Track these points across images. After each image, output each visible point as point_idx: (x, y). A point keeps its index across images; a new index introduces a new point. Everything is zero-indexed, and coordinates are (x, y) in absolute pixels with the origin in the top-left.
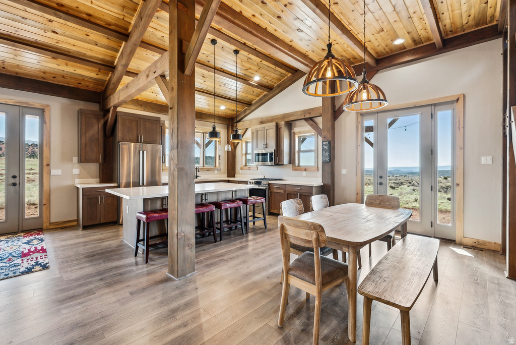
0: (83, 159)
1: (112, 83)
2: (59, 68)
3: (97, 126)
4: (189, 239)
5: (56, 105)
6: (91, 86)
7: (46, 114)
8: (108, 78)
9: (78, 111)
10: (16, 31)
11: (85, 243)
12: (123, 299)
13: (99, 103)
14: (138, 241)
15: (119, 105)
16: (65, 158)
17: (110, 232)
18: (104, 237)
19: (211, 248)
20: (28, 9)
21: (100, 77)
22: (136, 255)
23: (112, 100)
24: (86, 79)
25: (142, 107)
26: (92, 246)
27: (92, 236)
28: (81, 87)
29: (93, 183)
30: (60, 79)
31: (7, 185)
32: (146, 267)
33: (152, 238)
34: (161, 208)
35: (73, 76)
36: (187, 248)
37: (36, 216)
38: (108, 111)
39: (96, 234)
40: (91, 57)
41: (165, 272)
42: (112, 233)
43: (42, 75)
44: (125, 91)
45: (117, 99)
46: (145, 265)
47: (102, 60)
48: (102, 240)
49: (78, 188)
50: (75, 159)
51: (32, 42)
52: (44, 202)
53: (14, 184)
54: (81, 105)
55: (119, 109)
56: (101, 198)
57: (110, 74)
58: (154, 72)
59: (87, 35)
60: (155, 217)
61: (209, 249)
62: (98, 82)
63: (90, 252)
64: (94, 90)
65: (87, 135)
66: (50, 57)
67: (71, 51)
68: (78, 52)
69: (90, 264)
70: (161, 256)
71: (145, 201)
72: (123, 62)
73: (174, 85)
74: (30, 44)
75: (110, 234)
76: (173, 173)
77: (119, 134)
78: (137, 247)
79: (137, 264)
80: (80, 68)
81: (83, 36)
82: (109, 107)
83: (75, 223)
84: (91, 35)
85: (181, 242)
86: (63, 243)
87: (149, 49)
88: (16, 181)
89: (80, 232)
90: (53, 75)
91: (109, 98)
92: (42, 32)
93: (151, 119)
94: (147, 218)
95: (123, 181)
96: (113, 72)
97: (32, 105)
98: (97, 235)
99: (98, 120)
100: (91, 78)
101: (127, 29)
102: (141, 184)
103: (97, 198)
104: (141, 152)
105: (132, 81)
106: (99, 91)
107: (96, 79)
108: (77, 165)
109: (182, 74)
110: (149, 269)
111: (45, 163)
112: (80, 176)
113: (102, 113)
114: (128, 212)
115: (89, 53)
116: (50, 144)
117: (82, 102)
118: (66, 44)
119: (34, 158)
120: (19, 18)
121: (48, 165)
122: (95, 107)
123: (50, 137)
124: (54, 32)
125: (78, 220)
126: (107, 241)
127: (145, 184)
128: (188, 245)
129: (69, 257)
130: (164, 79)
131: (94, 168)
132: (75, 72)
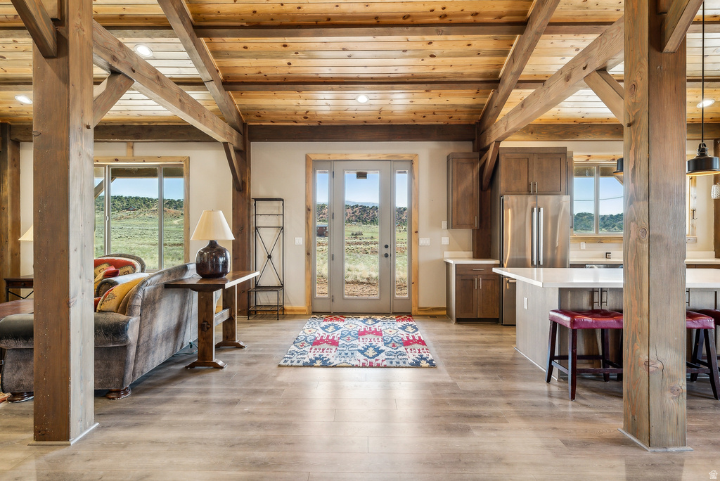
0: (454, 224)
1: (494, 106)
2: (432, 102)
3: (471, 174)
4: (673, 378)
5: (425, 152)
6: (463, 118)
7: (415, 165)
8: (488, 99)
9: (448, 157)
10: (396, 70)
11: (467, 344)
12: (554, 447)
13: (473, 140)
14: (552, 358)
15: (503, 139)
16: (434, 224)
17: (493, 334)
18: (487, 340)
19: (709, 407)
20: (411, 38)
21: (479, 101)
22: (549, 380)
23: (494, 132)
24: (459, 109)
25: (534, 135)
26: (477, 349)
27: (471, 334)
28: (452, 122)
29: (466, 259)
30: (430, 117)
31: (381, 256)
32: (573, 406)
33: (581, 357)
34: (590, 308)
35: (444, 110)
36: (668, 395)
37: (403, 297)
38: (488, 148)
39: (475, 332)
40: (470, 75)
41: (617, 427)
42: (497, 337)
43: (412, 116)
44: (520, 113)
45: (503, 129)
46: (570, 403)
47: (484, 75)
48: (487, 344)
49: (448, 264)
50: (444, 224)
51: (408, 78)
52: (413, 281)
53: (386, 256)
54: (450, 148)
55: (503, 145)
56: (478, 280)
57: (491, 93)
58: (584, 68)
59: (469, 45)
60: (587, 322)
61: (702, 408)
62: (474, 109)
63: (478, 358)
64: (467, 123)
65: (459, 189)
66: (423, 91)
67: (447, 75)
68: (455, 73)
69: (483, 376)
70: (595, 394)
71: (563, 292)
72: (515, 68)
73: (638, 79)
74: (407, 80)
75: (493, 337)
76: (636, 246)
77: (502, 183)
78: (551, 368)
79: (550, 395)
80: (454, 95)
81: (465, 48)
82: (488, 144)
83: (444, 313)
84: (473, 43)
85: (656, 379)
86: (441, 338)
87: (557, 32)
88: (387, 251)
89: (453, 326)
90: (423, 114)
91: (488, 130)
92: (419, 62)
93: (551, 151)
94: (573, 323)
95: (508, 255)
96: (496, 88)
97: (402, 157)
98: (476, 334)
99: (473, 165)
100: (465, 106)
101: (525, 13)
102: (535, 263)
103: (473, 280)
104: (535, 209)
105: (534, 94)
106: (473, 123)
107: (471, 107)
108: (446, 232)
109: (658, 54)
110: (576, 410)
111: (414, 230)
112: (450, 248)
113: (477, 155)
114: (526, 307)
115: (468, 71)
116: (418, 205)
117: (451, 143)
118: (442, 67)
119: (374, 224)
120: (400, 53)
121: (416, 232)
122: (467, 147)
123: (418, 195)
124: (432, 56)
125: (448, 309)
126: (494, 347)
127: (541, 263)
128: (672, 390)
129: (453, 358)
130: (604, 75)
131: (466, 235)
132: (447, 103)
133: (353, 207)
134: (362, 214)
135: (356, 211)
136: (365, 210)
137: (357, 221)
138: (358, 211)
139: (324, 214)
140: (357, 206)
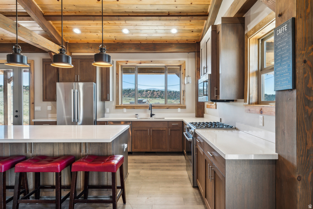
133: (157, 91)
134: (161, 94)
135: (158, 93)
136: (162, 93)
137: (158, 97)
138: (159, 93)
139: (144, 94)
140: (159, 91)
